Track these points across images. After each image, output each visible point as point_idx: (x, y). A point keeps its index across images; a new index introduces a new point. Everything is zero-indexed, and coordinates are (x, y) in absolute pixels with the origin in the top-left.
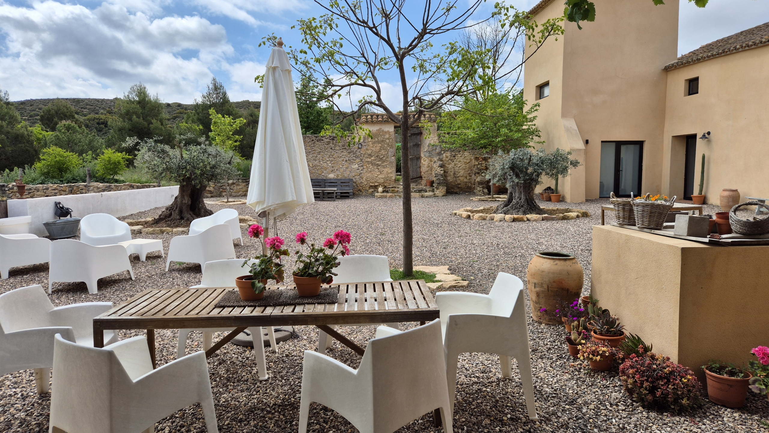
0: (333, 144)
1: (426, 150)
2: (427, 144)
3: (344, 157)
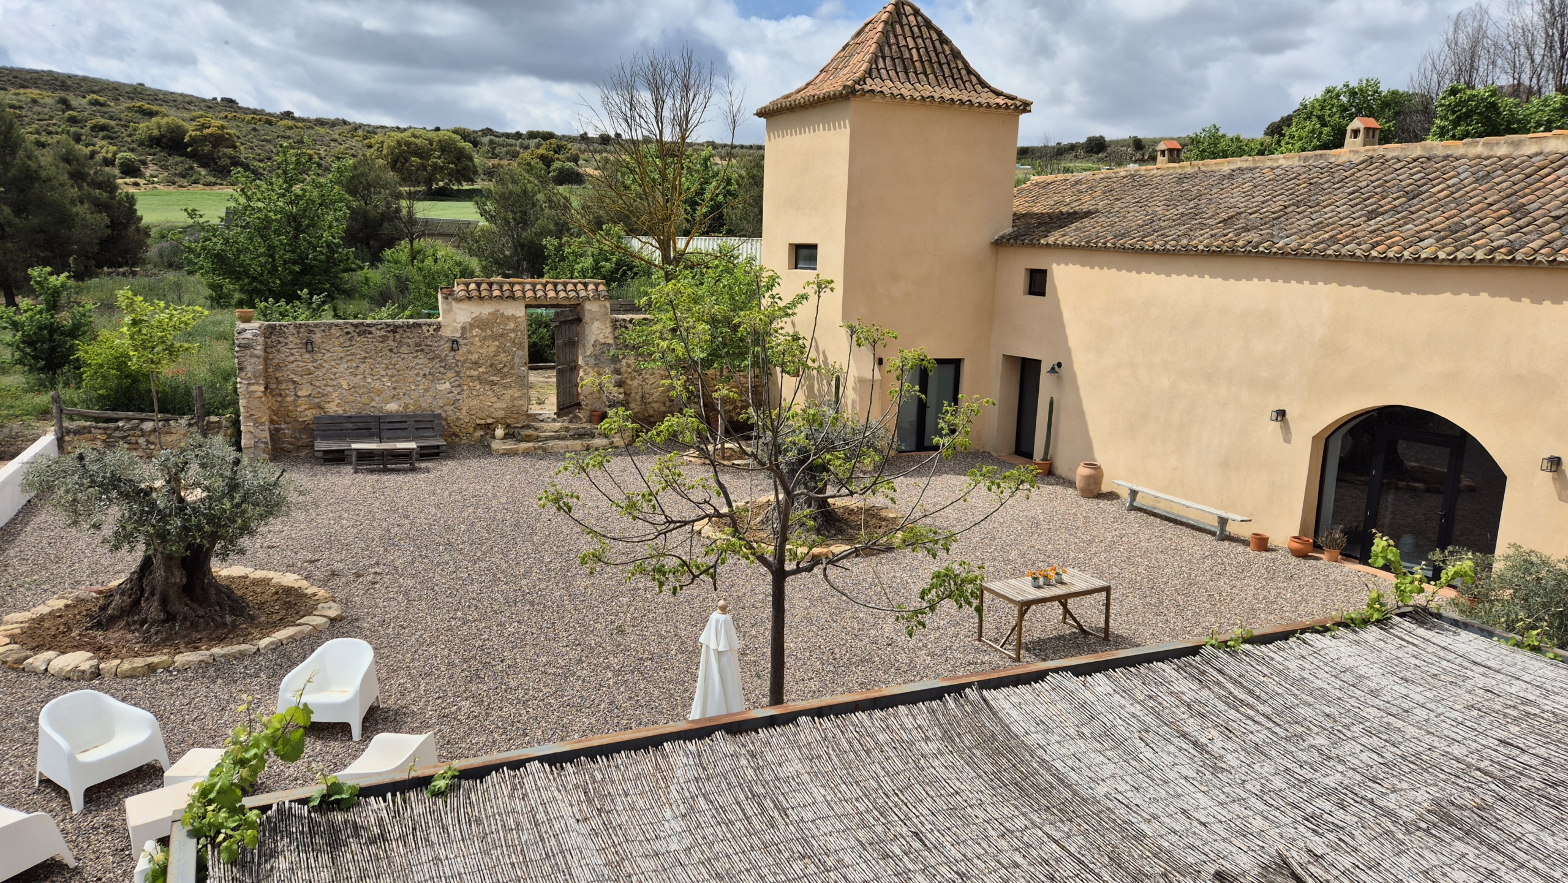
0: (394, 341)
1: (588, 353)
2: (592, 342)
3: (421, 368)
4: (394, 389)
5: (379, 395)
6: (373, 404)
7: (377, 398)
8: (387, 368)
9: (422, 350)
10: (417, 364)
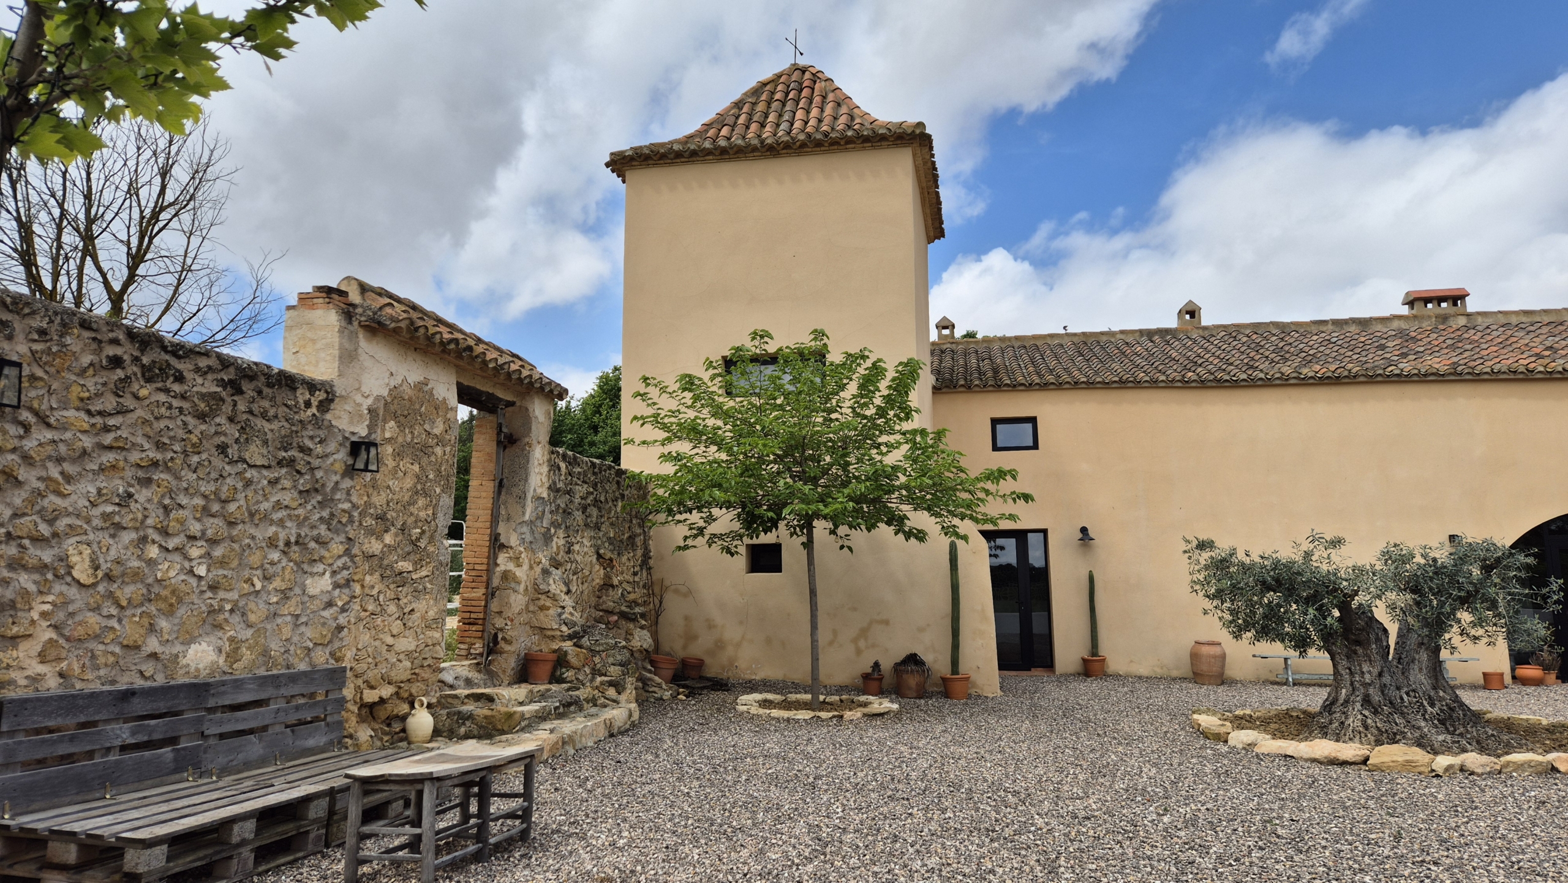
0: (231, 420)
2: (532, 489)
3: (281, 523)
4: (214, 587)
5: (170, 612)
6: (153, 644)
7: (163, 624)
8: (206, 511)
9: (291, 462)
10: (278, 506)
